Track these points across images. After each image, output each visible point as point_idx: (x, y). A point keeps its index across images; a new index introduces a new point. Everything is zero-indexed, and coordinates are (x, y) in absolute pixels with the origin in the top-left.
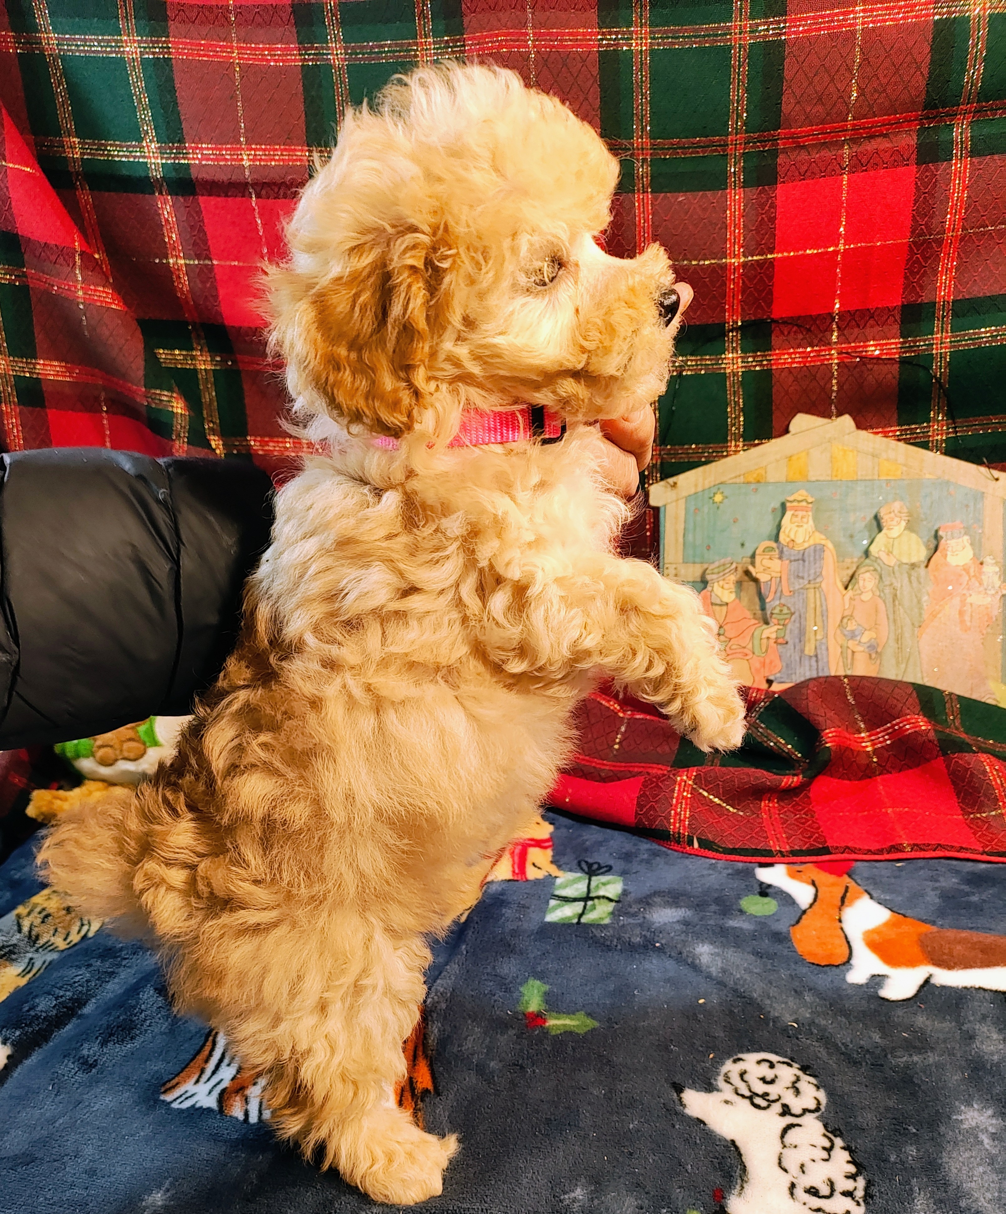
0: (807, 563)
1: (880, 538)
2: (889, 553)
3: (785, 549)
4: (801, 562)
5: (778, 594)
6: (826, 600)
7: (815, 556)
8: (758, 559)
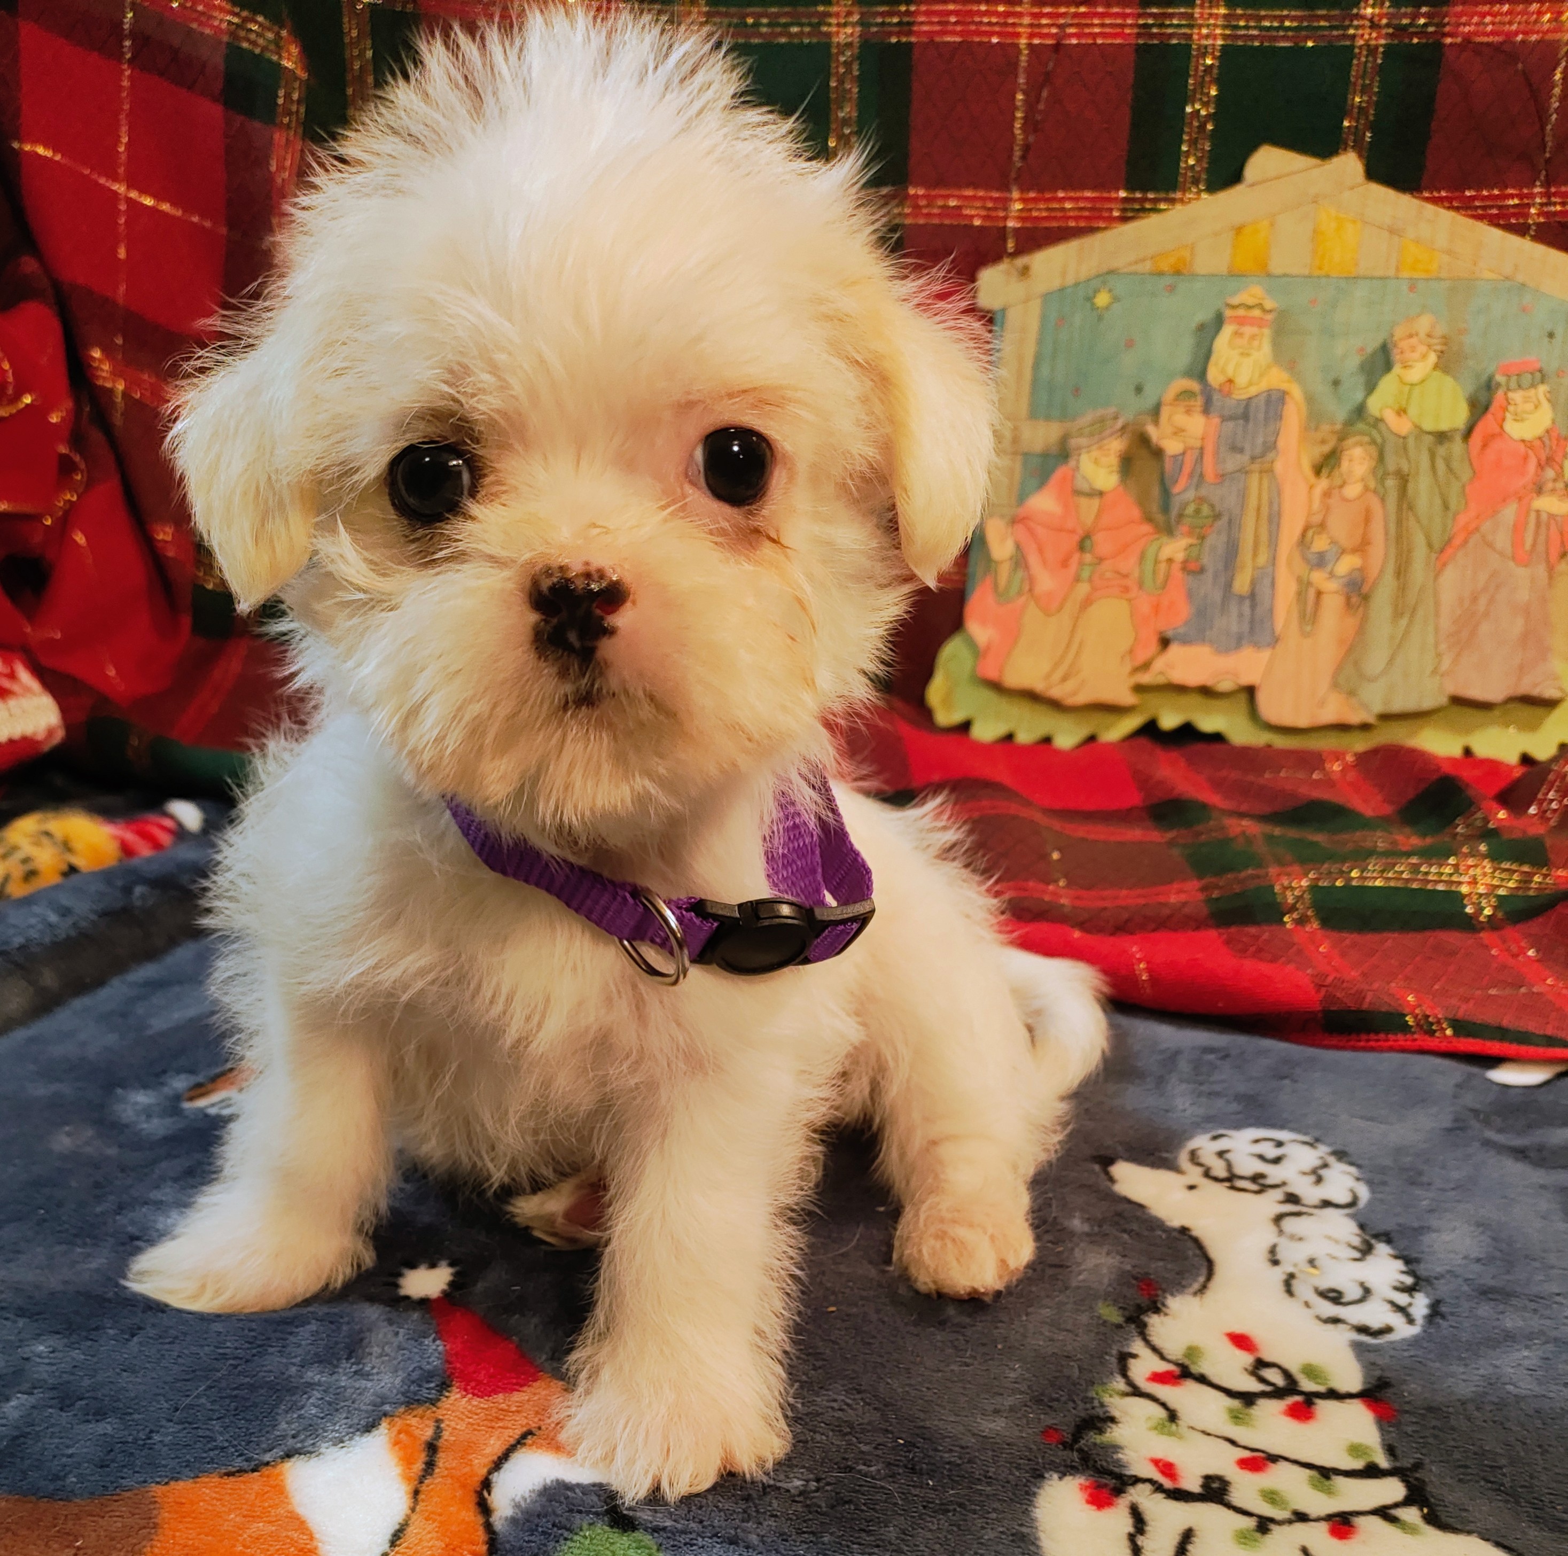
0: (1251, 425)
1: (1388, 385)
2: (1402, 412)
3: (1216, 397)
4: (1241, 422)
5: (1195, 480)
6: (1279, 494)
7: (1266, 412)
8: (1165, 412)
